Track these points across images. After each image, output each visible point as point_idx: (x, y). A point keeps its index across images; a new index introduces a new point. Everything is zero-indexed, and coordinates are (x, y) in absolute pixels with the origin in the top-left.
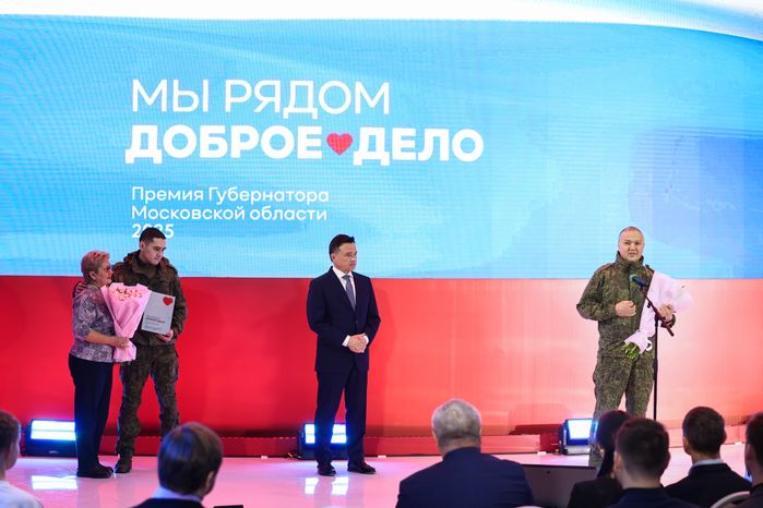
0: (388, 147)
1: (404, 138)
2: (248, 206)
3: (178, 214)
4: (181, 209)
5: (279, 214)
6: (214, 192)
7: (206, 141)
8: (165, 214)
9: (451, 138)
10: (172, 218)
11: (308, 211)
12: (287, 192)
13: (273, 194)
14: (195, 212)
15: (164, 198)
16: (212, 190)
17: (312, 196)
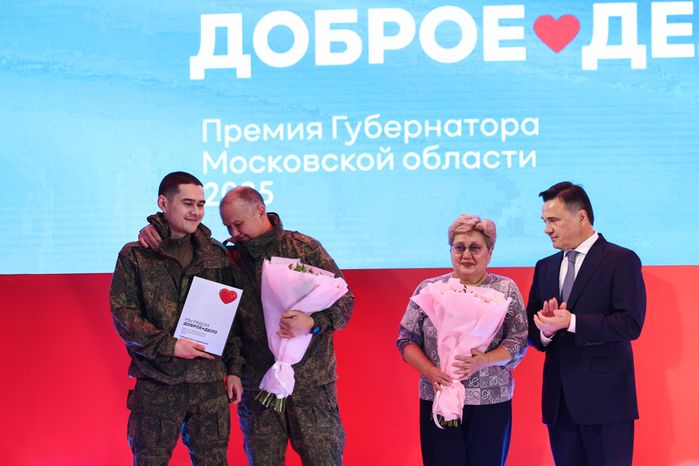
2: (399, 147)
3: (280, 164)
4: (284, 157)
5: (452, 158)
6: (340, 123)
7: (325, 37)
8: (257, 164)
10: (270, 170)
11: (504, 153)
12: (466, 121)
13: (443, 125)
14: (309, 160)
15: (257, 138)
16: (338, 121)
17: (510, 127)
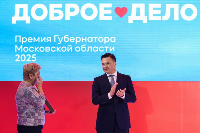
0: (147, 14)
1: (154, 9)
2: (74, 45)
3: (38, 49)
4: (40, 47)
5: (90, 49)
6: (57, 38)
7: (52, 12)
8: (32, 49)
9: (180, 8)
10: (35, 51)
11: (105, 47)
12: (94, 37)
13: (87, 39)
14: (47, 48)
15: (32, 41)
16: (56, 37)
17: (107, 39)
